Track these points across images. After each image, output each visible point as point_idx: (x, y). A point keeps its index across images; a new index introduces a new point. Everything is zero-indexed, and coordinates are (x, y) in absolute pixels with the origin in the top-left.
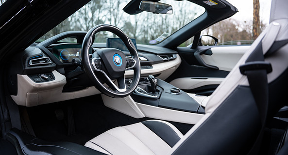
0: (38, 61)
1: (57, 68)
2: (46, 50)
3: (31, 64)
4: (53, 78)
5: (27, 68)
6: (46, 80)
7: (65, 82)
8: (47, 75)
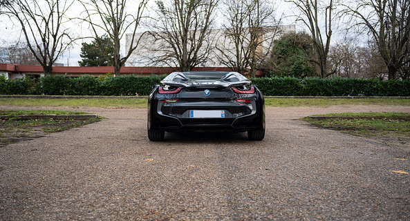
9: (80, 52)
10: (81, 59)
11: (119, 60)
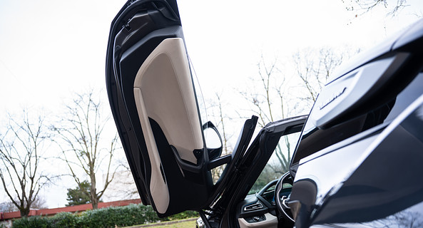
0: (251, 207)
1: (269, 211)
2: (261, 197)
3: (245, 209)
4: (264, 219)
5: (242, 213)
6: (258, 221)
7: (277, 222)
8: (260, 217)
9: (67, 197)
10: (67, 203)
11: (96, 195)
